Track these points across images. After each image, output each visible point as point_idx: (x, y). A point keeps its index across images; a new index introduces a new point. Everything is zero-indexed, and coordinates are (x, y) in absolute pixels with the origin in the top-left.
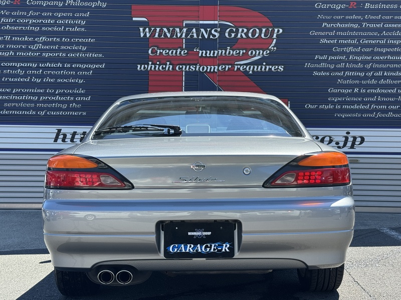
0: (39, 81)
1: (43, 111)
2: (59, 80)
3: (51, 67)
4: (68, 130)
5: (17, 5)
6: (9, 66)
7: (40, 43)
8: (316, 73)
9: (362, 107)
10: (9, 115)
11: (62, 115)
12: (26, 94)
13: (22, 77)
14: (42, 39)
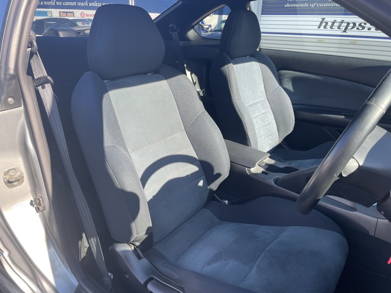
1: (314, 3)
4: (329, 19)
10: (290, 7)
11: (328, 7)
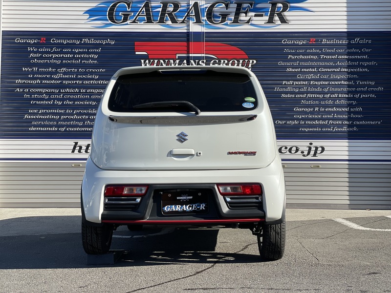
0: (60, 103)
1: (63, 127)
2: (76, 103)
3: (70, 92)
4: (83, 143)
5: (43, 44)
6: (36, 92)
7: (61, 73)
8: (283, 96)
9: (321, 122)
10: (36, 131)
12: (49, 114)
13: (46, 100)
14: (63, 70)
